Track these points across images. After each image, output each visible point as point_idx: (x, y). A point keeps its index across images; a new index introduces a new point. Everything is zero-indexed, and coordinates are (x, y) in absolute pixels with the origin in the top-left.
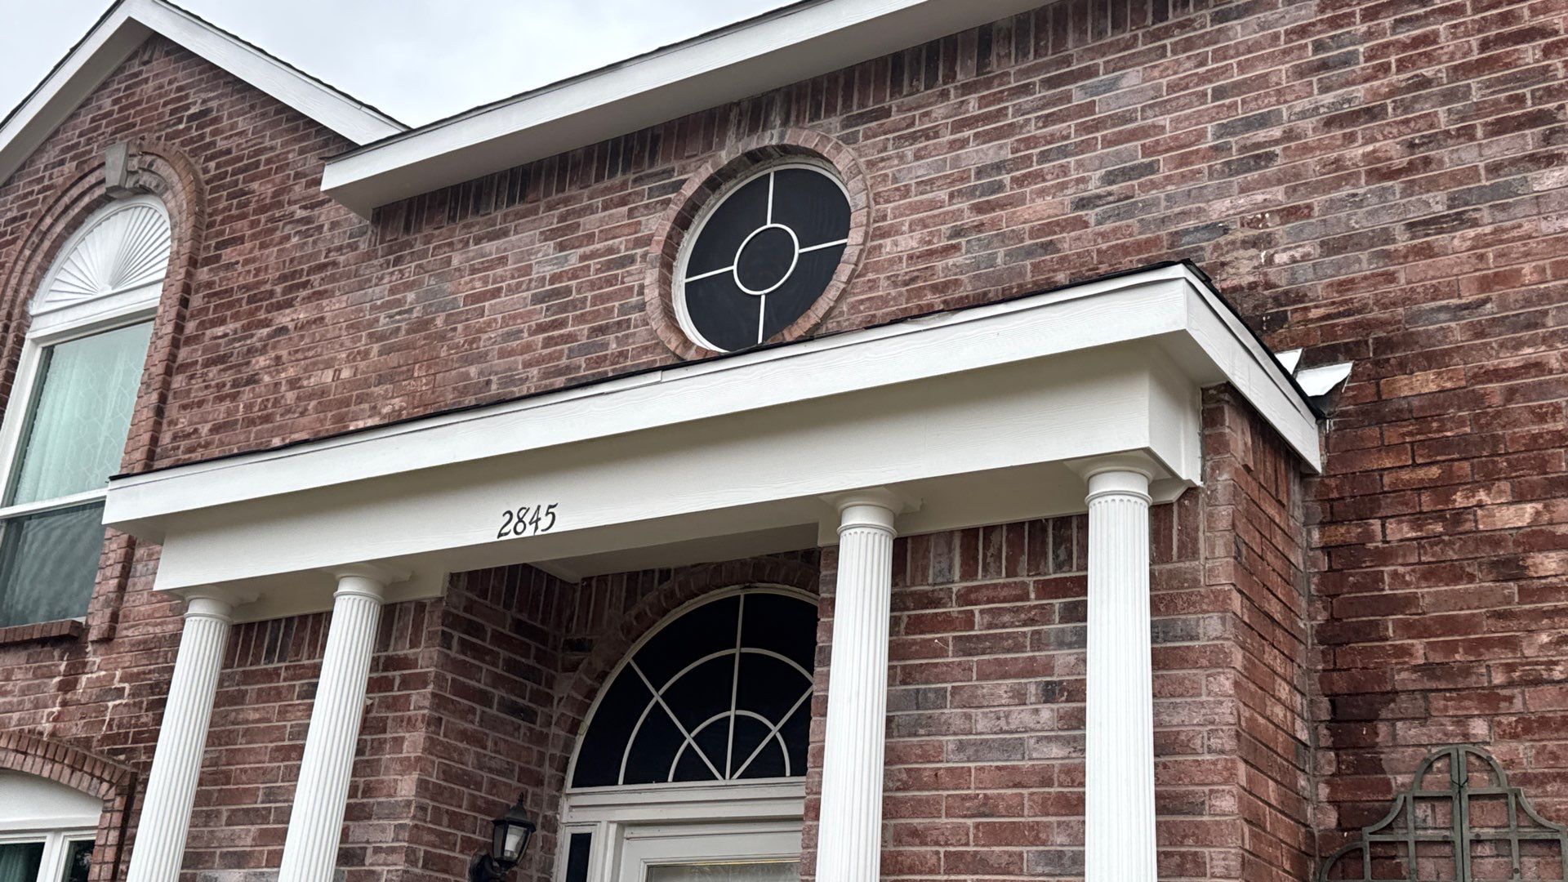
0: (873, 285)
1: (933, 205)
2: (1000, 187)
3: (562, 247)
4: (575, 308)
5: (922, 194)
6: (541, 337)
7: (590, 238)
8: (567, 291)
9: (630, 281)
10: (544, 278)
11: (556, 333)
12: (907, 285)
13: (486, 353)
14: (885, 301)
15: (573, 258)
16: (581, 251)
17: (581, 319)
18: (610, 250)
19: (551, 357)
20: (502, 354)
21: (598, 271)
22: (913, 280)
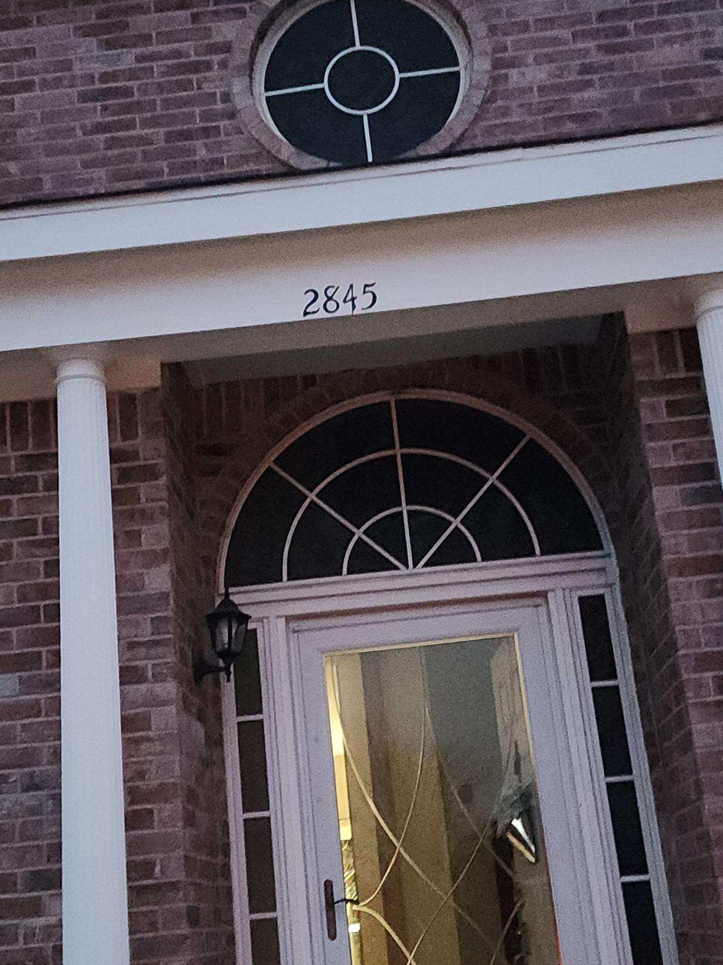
0: (505, 112)
1: (555, 41)
2: (624, 32)
3: (109, 45)
4: (142, 110)
5: (541, 30)
6: (102, 137)
7: (146, 39)
8: (128, 92)
9: (208, 88)
10: (92, 77)
11: (120, 134)
12: (544, 113)
13: (28, 151)
14: (521, 127)
15: (128, 59)
16: (138, 51)
17: (154, 122)
18: (177, 54)
19: (120, 159)
20: (50, 151)
21: (163, 74)
22: (549, 109)
